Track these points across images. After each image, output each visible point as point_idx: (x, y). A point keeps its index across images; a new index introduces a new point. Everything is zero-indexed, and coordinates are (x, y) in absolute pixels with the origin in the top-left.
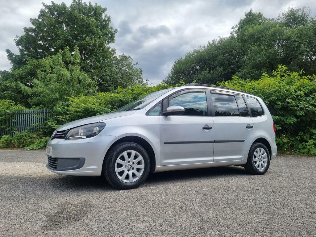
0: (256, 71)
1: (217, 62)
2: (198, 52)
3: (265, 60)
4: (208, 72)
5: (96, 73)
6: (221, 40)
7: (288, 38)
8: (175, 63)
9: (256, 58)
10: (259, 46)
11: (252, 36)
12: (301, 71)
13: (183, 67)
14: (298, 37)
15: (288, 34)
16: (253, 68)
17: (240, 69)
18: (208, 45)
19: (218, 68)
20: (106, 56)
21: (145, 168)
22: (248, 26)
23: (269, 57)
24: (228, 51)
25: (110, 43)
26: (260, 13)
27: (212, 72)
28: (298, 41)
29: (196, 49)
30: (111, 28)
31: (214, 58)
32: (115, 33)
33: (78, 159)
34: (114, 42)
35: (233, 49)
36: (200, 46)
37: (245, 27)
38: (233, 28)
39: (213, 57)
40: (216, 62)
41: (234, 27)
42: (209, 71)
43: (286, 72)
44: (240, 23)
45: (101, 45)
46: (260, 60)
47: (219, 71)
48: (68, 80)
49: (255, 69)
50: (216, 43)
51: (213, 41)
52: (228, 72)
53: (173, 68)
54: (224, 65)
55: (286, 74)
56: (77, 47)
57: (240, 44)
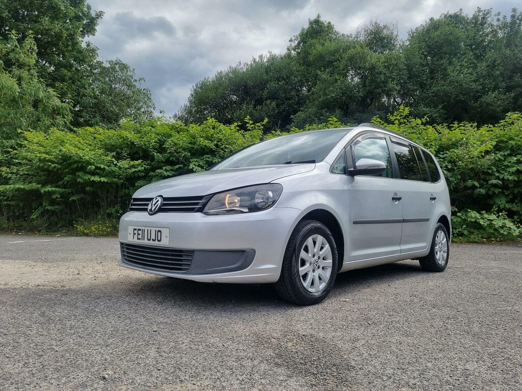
0: (326, 112)
1: (268, 92)
2: (234, 71)
3: (340, 96)
4: (254, 108)
5: (62, 88)
6: (273, 58)
7: (372, 68)
8: (197, 86)
9: (328, 93)
10: (332, 73)
11: (321, 57)
12: (424, 118)
13: (212, 95)
14: (385, 67)
15: (373, 61)
16: (322, 108)
17: (302, 107)
18: (253, 63)
19: (268, 102)
20: (81, 58)
21: (333, 265)
22: (314, 41)
23: (346, 93)
24: (285, 77)
25: (86, 36)
26: (329, 23)
27: (259, 107)
28: (385, 74)
29: (234, 66)
30: (89, 8)
31: (262, 85)
32: (98, 18)
33: (242, 252)
34: (94, 35)
35: (292, 74)
36: (240, 63)
37: (311, 41)
38: (291, 41)
39: (261, 83)
40: (266, 92)
41: (293, 39)
42: (255, 106)
43: (408, 118)
44: (302, 35)
45: (72, 37)
46: (334, 95)
47: (271, 107)
48: (14, 97)
49: (326, 109)
50: (265, 61)
51: (261, 57)
52: (284, 110)
53: (192, 95)
54: (278, 99)
55: (408, 120)
56: (32, 34)
57: (303, 68)
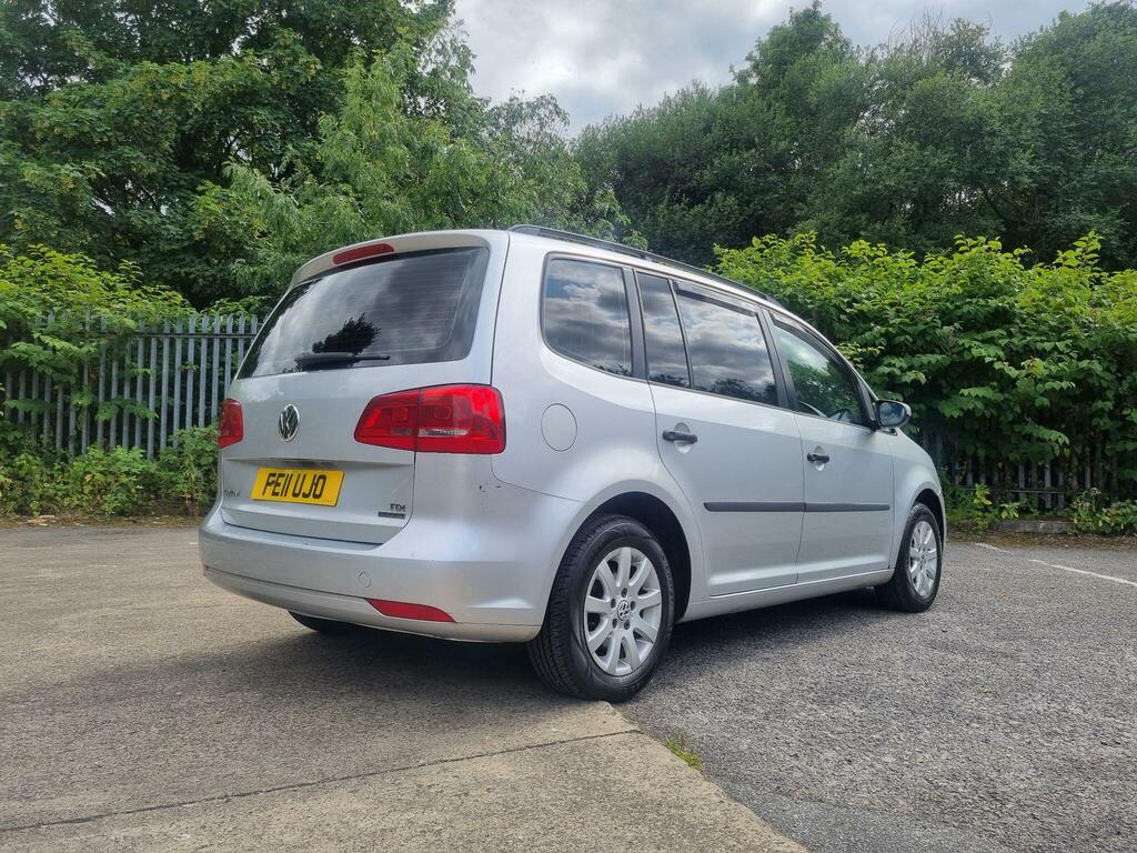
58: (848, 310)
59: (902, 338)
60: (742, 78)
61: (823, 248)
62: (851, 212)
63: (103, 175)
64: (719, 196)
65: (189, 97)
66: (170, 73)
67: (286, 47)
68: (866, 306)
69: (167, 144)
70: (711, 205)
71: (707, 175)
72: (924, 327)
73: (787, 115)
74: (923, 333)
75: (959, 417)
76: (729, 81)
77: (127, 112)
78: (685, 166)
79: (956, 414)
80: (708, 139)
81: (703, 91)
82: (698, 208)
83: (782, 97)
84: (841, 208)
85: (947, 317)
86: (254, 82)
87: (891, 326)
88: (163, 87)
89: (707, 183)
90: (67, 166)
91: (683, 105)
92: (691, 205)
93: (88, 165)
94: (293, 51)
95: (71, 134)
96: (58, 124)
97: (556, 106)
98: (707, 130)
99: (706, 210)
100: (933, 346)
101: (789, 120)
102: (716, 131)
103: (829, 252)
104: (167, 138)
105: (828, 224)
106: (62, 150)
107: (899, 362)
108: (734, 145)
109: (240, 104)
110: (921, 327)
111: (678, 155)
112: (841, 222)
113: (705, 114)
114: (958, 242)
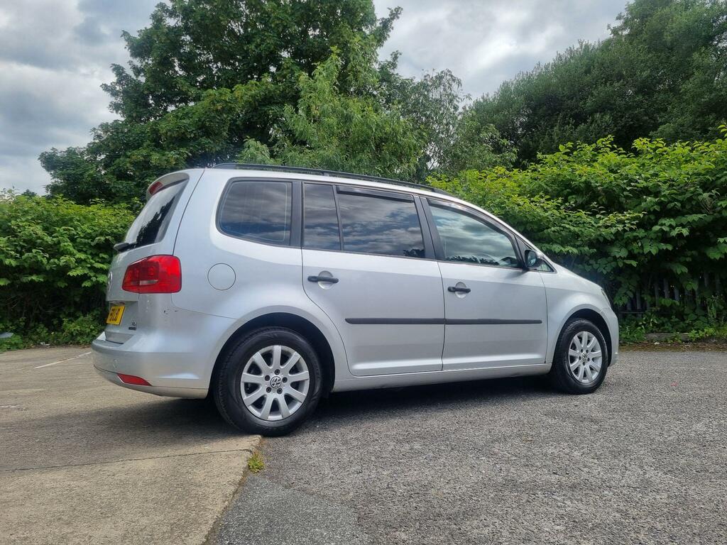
58: (628, 188)
59: (672, 205)
60: (615, 31)
61: (616, 146)
62: (703, 114)
63: (190, 154)
64: (598, 115)
65: (233, 106)
66: (221, 94)
67: (288, 68)
68: (642, 184)
69: (225, 133)
70: (592, 123)
71: (589, 103)
72: (691, 195)
73: (649, 52)
74: (690, 199)
75: (720, 258)
76: (608, 35)
77: (203, 119)
78: (572, 99)
79: (717, 256)
80: (588, 78)
81: (587, 46)
82: (582, 126)
83: (645, 40)
84: (692, 113)
85: (706, 186)
86: (270, 92)
87: (664, 196)
88: (218, 102)
89: (590, 108)
90: (172, 152)
91: (571, 57)
92: (576, 125)
93: (182, 150)
94: (292, 70)
95: (175, 135)
96: (170, 130)
97: (452, 76)
98: (588, 72)
99: (588, 127)
100: (698, 208)
101: (650, 55)
102: (595, 72)
103: (621, 149)
104: (224, 130)
105: (683, 126)
106: (173, 144)
107: (667, 222)
108: (608, 79)
109: (264, 105)
110: (688, 195)
111: (567, 92)
112: (694, 122)
113: (585, 61)
114: (722, 131)
